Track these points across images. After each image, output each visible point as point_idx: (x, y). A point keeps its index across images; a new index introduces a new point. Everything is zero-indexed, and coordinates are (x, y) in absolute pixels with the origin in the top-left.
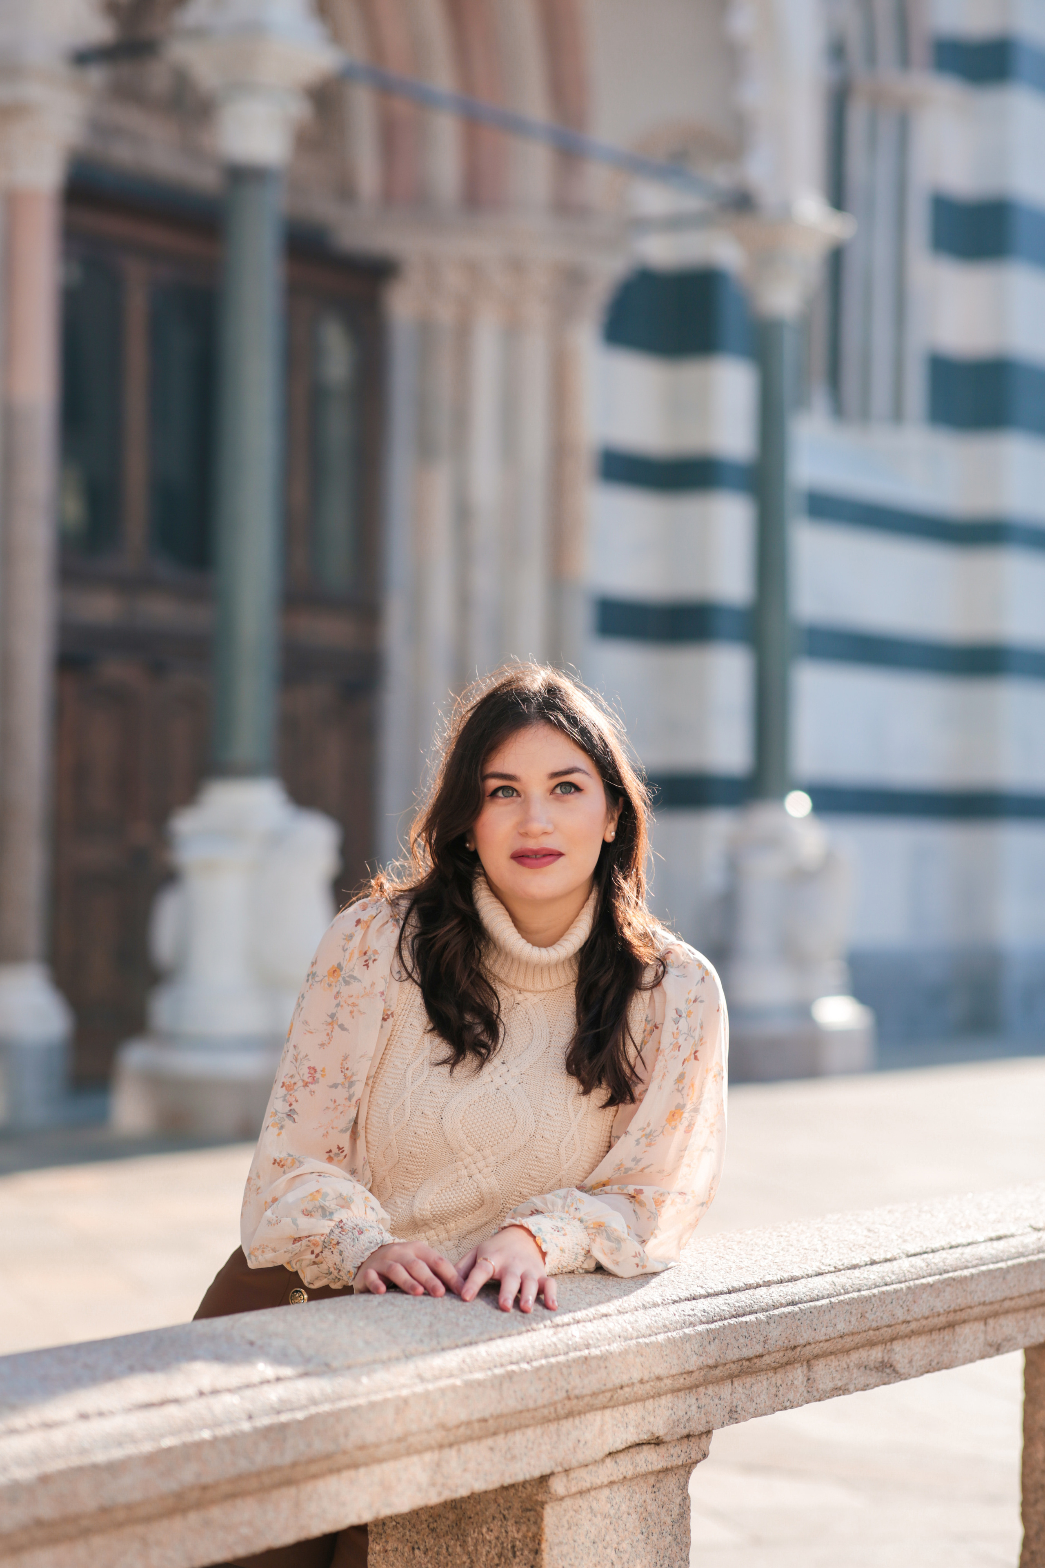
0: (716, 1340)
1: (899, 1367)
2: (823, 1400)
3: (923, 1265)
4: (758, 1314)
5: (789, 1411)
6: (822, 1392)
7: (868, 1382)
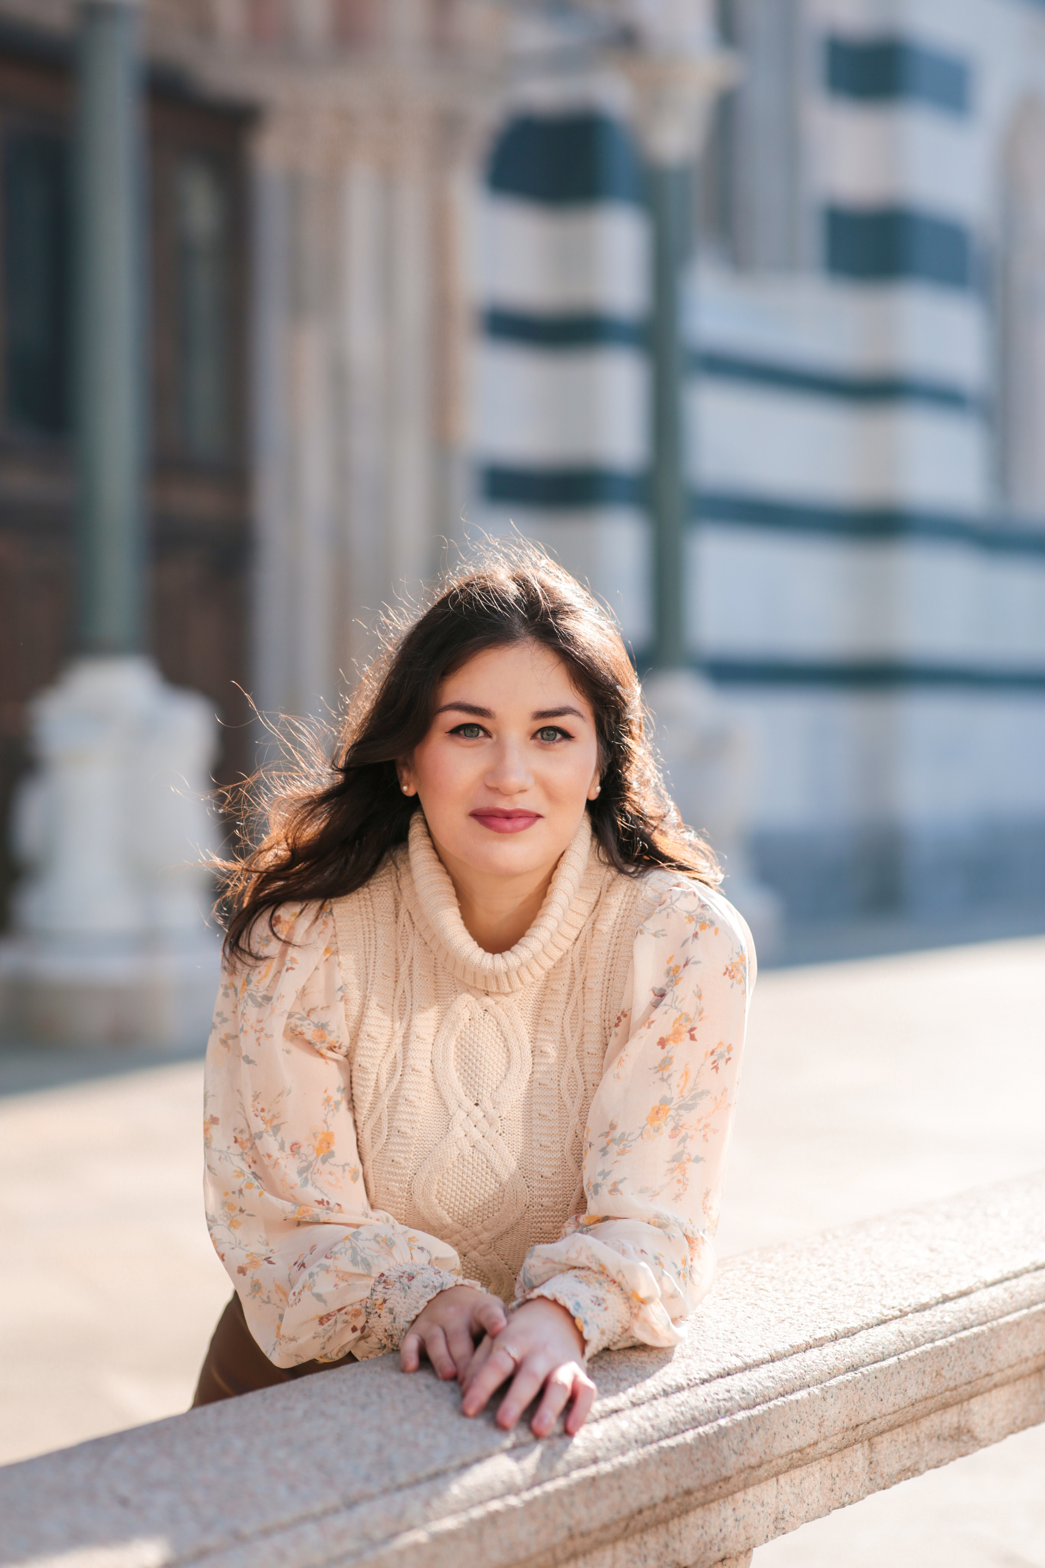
0: (760, 1431)
1: (978, 1432)
2: (889, 1488)
3: (1006, 1296)
4: (811, 1388)
5: (848, 1507)
6: (887, 1477)
7: (941, 1457)
